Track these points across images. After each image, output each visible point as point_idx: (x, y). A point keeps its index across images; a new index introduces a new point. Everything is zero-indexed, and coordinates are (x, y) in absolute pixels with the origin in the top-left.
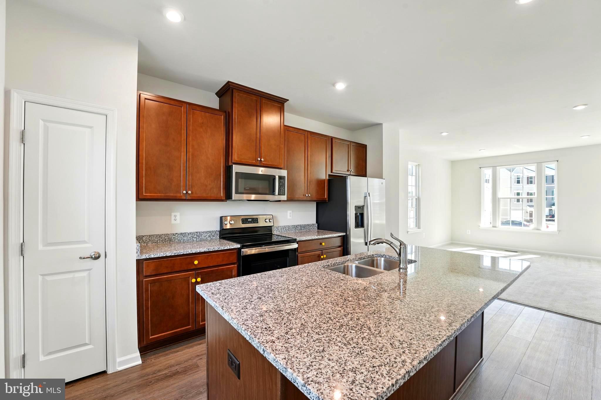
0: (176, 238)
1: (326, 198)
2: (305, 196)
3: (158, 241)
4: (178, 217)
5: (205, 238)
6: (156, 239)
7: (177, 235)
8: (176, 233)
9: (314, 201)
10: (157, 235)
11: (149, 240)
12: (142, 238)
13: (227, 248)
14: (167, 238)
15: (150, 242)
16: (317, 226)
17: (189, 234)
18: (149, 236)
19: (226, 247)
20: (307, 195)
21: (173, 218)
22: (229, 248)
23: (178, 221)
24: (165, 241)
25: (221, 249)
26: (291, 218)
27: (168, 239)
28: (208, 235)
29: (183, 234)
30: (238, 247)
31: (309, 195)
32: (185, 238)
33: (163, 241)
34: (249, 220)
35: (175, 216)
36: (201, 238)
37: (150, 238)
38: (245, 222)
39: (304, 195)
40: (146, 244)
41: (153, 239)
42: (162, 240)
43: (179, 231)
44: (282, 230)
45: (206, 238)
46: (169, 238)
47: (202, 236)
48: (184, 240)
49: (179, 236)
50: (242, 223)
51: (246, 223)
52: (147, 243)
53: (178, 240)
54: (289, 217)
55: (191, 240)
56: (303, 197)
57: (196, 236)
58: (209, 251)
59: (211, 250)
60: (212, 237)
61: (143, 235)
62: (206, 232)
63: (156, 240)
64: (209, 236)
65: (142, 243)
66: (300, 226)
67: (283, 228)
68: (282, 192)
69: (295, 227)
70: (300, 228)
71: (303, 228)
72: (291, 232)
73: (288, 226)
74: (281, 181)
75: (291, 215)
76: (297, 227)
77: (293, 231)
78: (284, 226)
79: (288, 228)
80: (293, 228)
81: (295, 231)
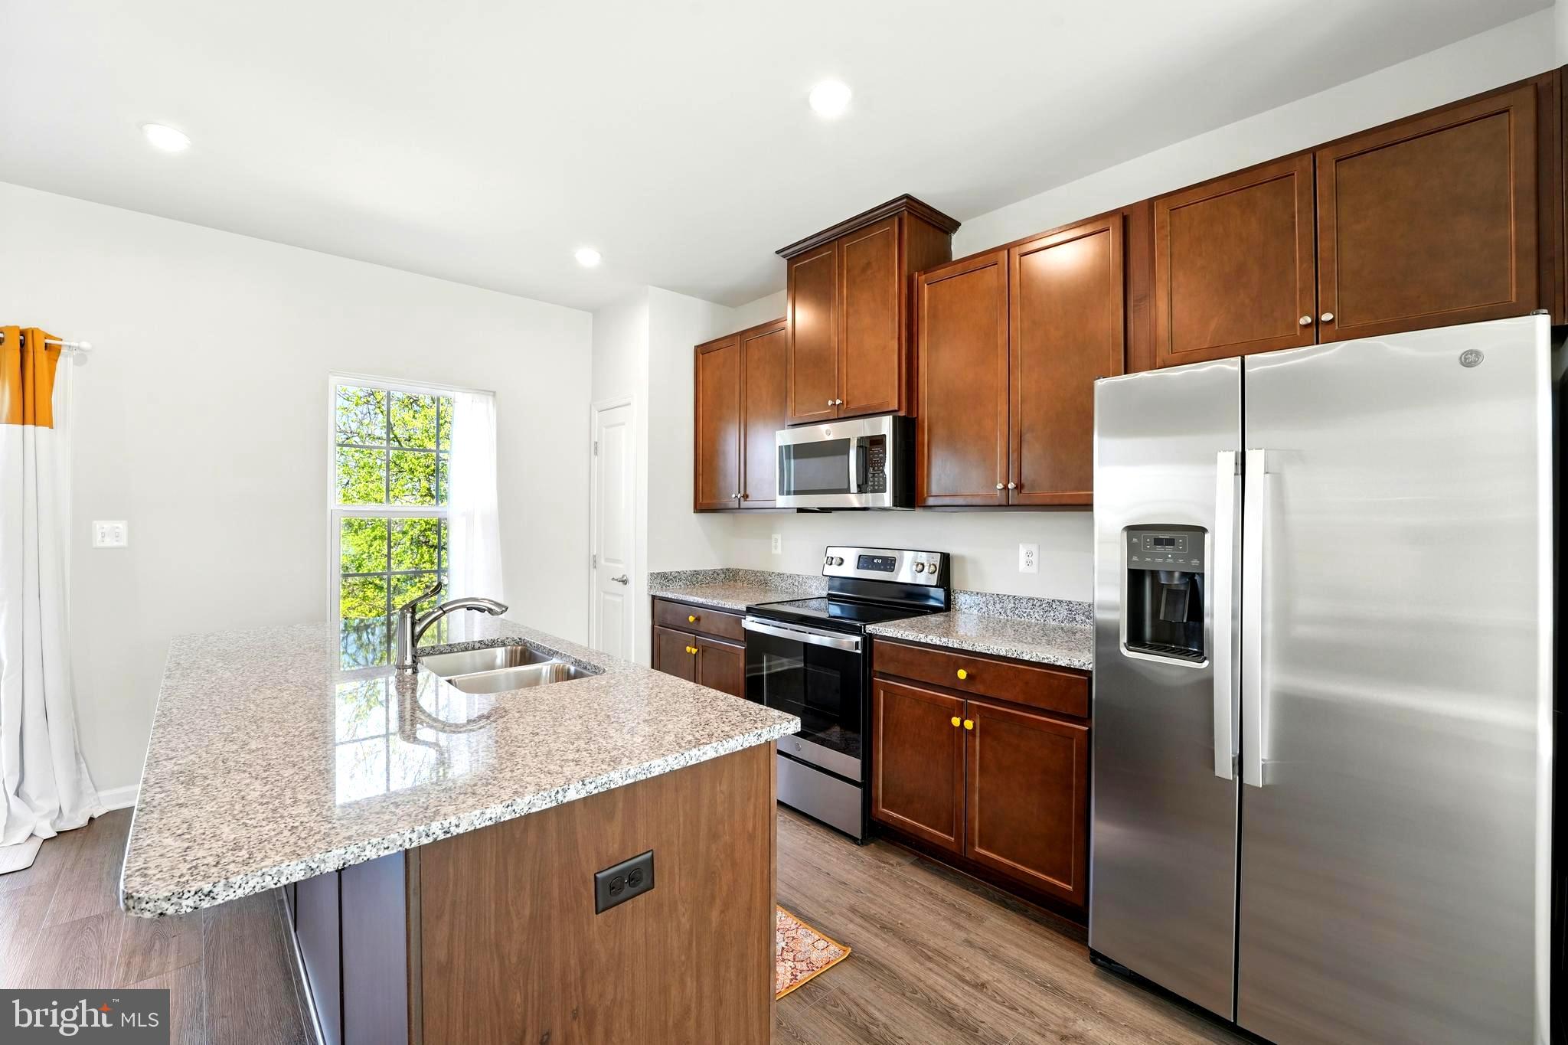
2: (997, 489)
4: (779, 543)
6: (752, 578)
10: (753, 571)
15: (746, 581)
17: (788, 577)
18: (745, 571)
21: (773, 543)
28: (815, 584)
29: (781, 575)
31: (1012, 485)
32: (783, 584)
35: (776, 540)
36: (804, 588)
38: (865, 565)
42: (758, 580)
44: (991, 608)
47: (806, 584)
50: (858, 568)
51: (867, 568)
52: (743, 582)
54: (1021, 565)
61: (740, 568)
64: (817, 588)
66: (1067, 607)
67: (992, 602)
68: (878, 482)
69: (1044, 606)
70: (1066, 612)
71: (1084, 618)
72: (1023, 619)
73: (1011, 598)
74: (876, 449)
75: (1035, 559)
76: (1054, 606)
77: (1033, 621)
78: (995, 596)
79: (1013, 605)
80: (1031, 609)
81: (1042, 621)
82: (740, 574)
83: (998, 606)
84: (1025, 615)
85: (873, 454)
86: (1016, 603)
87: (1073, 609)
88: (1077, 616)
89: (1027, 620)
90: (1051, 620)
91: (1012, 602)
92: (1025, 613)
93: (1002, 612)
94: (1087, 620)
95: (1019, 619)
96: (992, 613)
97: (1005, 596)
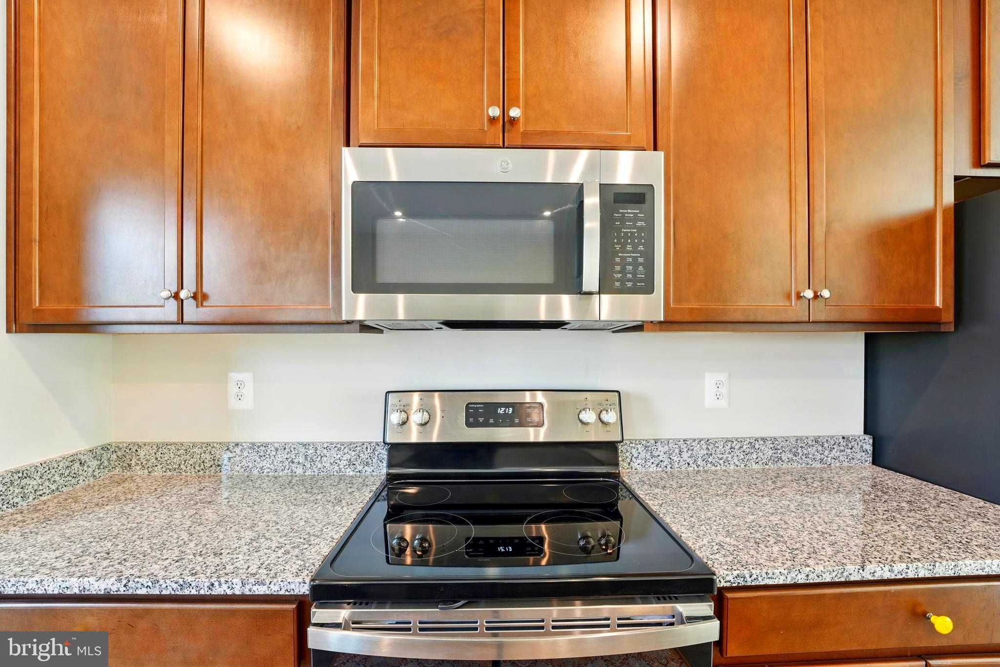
0: (238, 459)
1: (938, 309)
2: (799, 297)
3: (182, 466)
4: (248, 390)
5: (337, 468)
6: (177, 460)
7: (238, 450)
8: (237, 445)
9: (855, 324)
10: (178, 446)
11: (156, 459)
12: (137, 451)
13: (229, 592)
14: (208, 456)
15: (159, 467)
16: (869, 448)
17: (277, 450)
18: (154, 447)
19: (225, 587)
20: (809, 294)
21: (233, 389)
22: (238, 592)
23: (248, 403)
24: (202, 467)
25: (194, 592)
26: (723, 403)
27: (212, 463)
28: (347, 457)
29: (259, 447)
30: (296, 592)
31: (826, 293)
32: (266, 463)
33: (197, 468)
34: (501, 411)
35: (240, 385)
36: (320, 466)
37: (159, 455)
38: (481, 420)
39: (788, 297)
40: (146, 471)
41: (166, 457)
42: (195, 463)
43: (245, 436)
44: (675, 459)
45: (340, 469)
46: (214, 460)
47: (325, 459)
48: (262, 468)
49: (246, 454)
50: (468, 424)
51: (486, 424)
52: (150, 469)
53: (242, 467)
54: (709, 400)
55: (286, 471)
56: (782, 303)
57: (301, 460)
58: (130, 592)
59: (139, 592)
60: (360, 468)
61: (138, 440)
62: (339, 446)
63: (175, 461)
64: (350, 463)
65: (138, 468)
66: (772, 446)
67: (677, 451)
68: (634, 274)
69: (745, 447)
70: (771, 452)
71: (790, 456)
72: (718, 468)
73: (702, 442)
74: (630, 211)
75: (723, 390)
76: (757, 446)
77: (732, 468)
78: (682, 442)
79: (705, 452)
80: (729, 453)
81: (743, 466)
82: (142, 453)
83: (685, 455)
84: (721, 462)
85: (623, 219)
86: (710, 448)
87: (779, 447)
88: (783, 454)
89: (724, 468)
90: (754, 464)
91: (704, 447)
92: (721, 459)
93: (691, 463)
94: (794, 458)
95: (713, 468)
96: (676, 465)
97: (694, 440)
